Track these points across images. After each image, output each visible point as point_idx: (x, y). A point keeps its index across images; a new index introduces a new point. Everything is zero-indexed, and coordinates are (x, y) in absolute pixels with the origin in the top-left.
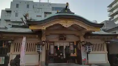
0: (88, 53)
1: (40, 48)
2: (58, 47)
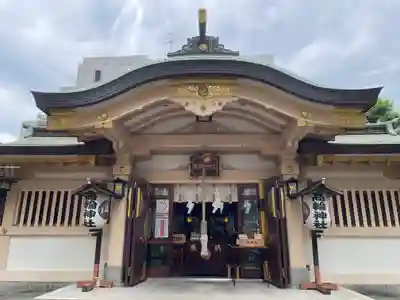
0: (315, 236)
1: (96, 210)
2: (190, 206)
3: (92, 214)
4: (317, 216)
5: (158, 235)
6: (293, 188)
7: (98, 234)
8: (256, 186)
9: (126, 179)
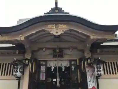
0: (98, 78)
1: (18, 70)
2: (53, 68)
3: (17, 72)
4: (98, 71)
5: (41, 79)
6: (89, 61)
7: (19, 79)
8: (76, 60)
9: (29, 58)
